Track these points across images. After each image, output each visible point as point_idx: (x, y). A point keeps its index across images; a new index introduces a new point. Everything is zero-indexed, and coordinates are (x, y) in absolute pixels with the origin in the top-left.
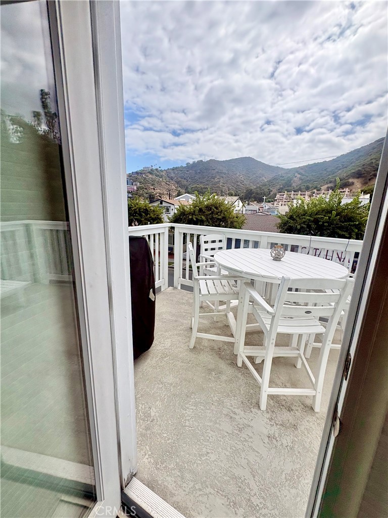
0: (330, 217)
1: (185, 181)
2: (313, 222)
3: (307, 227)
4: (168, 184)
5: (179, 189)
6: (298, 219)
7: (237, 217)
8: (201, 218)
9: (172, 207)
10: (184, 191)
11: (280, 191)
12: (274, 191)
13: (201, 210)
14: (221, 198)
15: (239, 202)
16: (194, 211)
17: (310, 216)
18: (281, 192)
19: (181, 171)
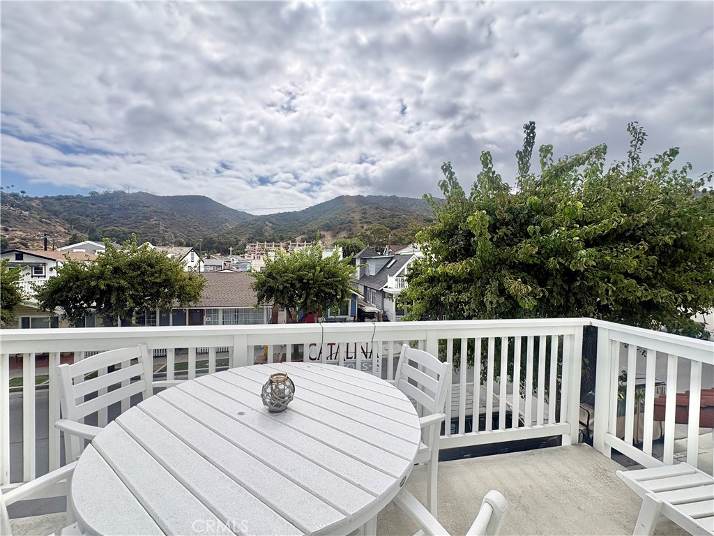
0: (314, 274)
1: (89, 219)
2: (296, 280)
3: (291, 287)
4: (46, 223)
5: (75, 232)
6: (278, 277)
7: (190, 279)
8: (119, 283)
9: (52, 264)
10: (86, 236)
11: (251, 240)
12: (243, 240)
13: (116, 270)
14: (159, 249)
15: (192, 255)
16: (102, 273)
17: (293, 272)
18: (251, 242)
19: (78, 202)
